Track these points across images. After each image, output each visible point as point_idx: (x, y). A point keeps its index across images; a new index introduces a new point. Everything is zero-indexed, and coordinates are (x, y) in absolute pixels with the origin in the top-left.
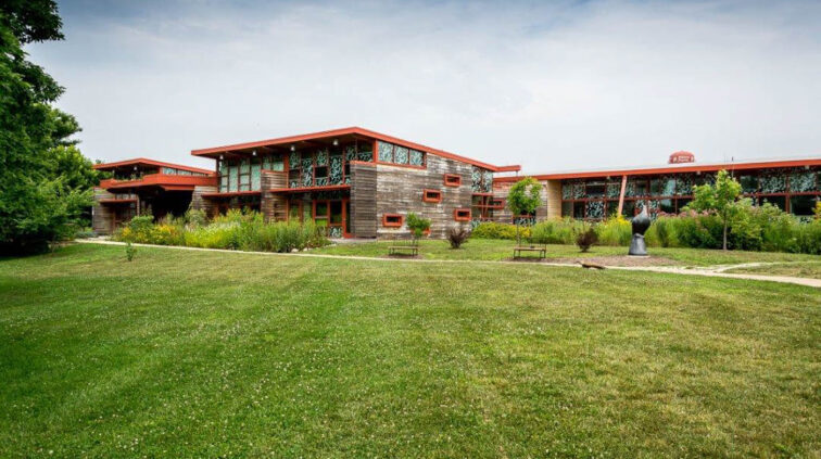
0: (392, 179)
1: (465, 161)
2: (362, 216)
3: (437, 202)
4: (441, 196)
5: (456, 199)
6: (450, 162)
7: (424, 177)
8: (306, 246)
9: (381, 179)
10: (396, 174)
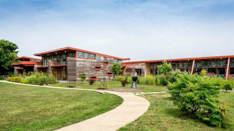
0: (82, 63)
1: (111, 57)
2: (71, 74)
3: (100, 70)
4: (101, 68)
5: (107, 69)
6: (104, 57)
7: (95, 62)
8: (49, 83)
9: (78, 63)
10: (84, 61)
